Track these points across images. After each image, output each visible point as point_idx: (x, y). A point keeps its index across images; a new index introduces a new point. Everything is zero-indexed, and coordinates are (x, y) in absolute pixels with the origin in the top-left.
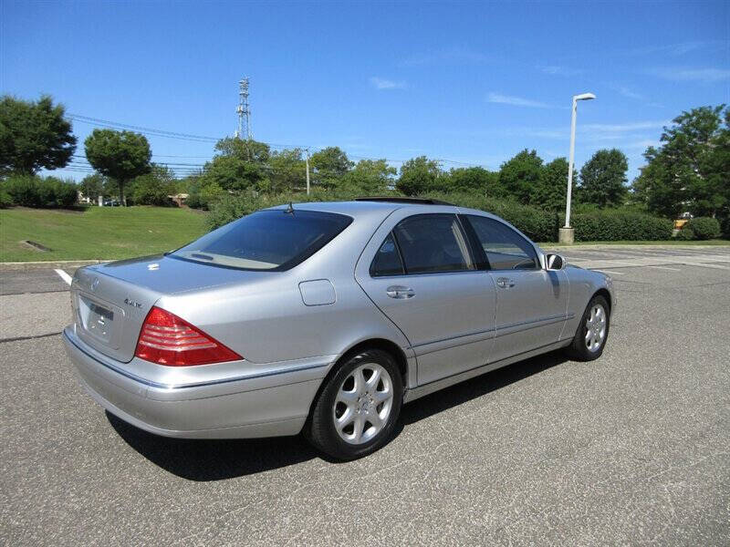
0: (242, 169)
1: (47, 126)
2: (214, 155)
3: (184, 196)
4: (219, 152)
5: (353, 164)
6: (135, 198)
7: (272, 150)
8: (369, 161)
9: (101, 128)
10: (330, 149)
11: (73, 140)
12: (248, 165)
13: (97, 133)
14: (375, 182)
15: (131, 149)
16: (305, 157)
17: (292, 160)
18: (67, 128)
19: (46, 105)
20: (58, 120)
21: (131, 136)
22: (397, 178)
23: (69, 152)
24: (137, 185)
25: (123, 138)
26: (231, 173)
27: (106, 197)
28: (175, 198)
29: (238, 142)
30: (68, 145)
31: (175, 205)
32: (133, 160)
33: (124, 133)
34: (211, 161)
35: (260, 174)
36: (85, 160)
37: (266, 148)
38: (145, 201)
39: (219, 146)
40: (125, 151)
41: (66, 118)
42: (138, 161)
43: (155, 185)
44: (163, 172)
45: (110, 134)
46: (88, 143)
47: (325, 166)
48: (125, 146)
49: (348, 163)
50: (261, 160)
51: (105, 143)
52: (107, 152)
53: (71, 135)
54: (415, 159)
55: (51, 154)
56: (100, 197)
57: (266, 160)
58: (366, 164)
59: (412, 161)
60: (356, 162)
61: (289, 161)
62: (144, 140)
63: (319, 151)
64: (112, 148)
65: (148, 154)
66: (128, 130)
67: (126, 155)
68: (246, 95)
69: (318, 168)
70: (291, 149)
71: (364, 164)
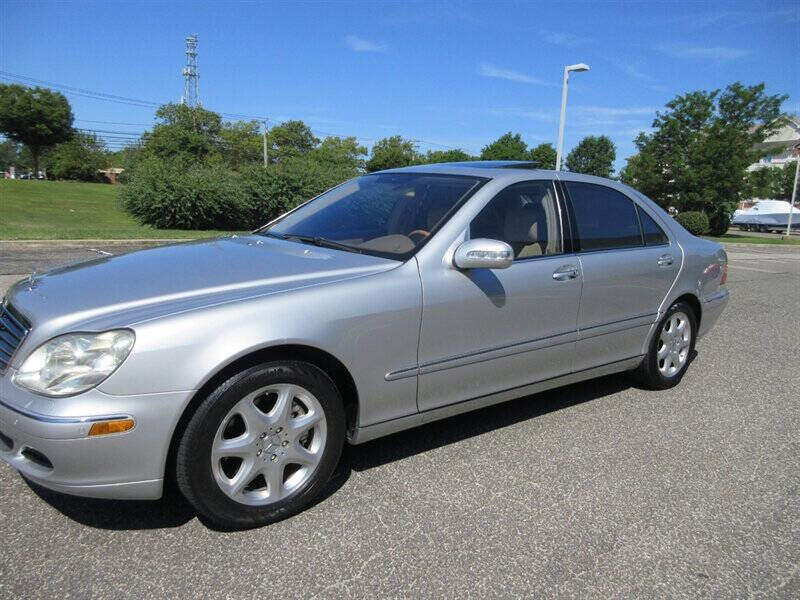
0: (186, 141)
2: (154, 122)
3: (118, 171)
4: (161, 121)
5: (318, 141)
6: (55, 171)
7: (224, 121)
8: (337, 139)
9: (8, 83)
10: (291, 124)
12: (193, 136)
14: (342, 162)
15: (47, 110)
16: (263, 131)
17: (248, 134)
21: (46, 93)
22: (368, 158)
24: (58, 155)
25: (36, 96)
26: (173, 145)
27: (20, 169)
28: (108, 172)
29: (185, 109)
31: (107, 180)
32: (49, 123)
33: (38, 90)
34: (151, 131)
35: (209, 147)
37: (217, 118)
38: (70, 174)
39: (160, 114)
40: (40, 112)
42: (55, 124)
43: (81, 156)
44: (91, 141)
45: (19, 90)
47: (286, 142)
48: (38, 106)
49: (312, 139)
50: (211, 132)
51: (13, 102)
52: (15, 113)
54: (388, 139)
56: (12, 169)
57: (217, 132)
58: (333, 142)
59: (385, 141)
60: (322, 139)
61: (245, 135)
62: (63, 101)
63: (279, 125)
64: (21, 108)
65: (68, 117)
66: (43, 87)
67: (40, 117)
68: (193, 55)
69: (279, 144)
70: (247, 121)
71: (330, 142)
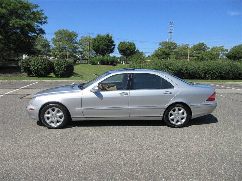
0: (164, 52)
1: (107, 42)
2: (158, 47)
4: (160, 46)
5: (209, 48)
7: (177, 45)
8: (217, 47)
9: (122, 41)
10: (200, 43)
11: (114, 45)
13: (121, 43)
14: (215, 55)
15: (130, 47)
16: (190, 47)
17: (185, 48)
18: (113, 42)
19: (108, 36)
20: (110, 40)
21: (130, 43)
22: (227, 53)
23: (113, 49)
24: (134, 58)
25: (128, 44)
26: (161, 53)
29: (166, 43)
30: (113, 47)
32: (130, 50)
34: (157, 49)
36: (118, 51)
37: (176, 44)
41: (113, 39)
42: (132, 51)
44: (142, 54)
45: (124, 43)
46: (118, 46)
47: (198, 50)
48: (128, 46)
49: (207, 48)
50: (174, 48)
51: (123, 46)
52: (123, 48)
53: (114, 44)
54: (237, 45)
55: (109, 49)
56: (124, 62)
57: (175, 48)
58: (215, 49)
59: (236, 46)
60: (211, 48)
62: (134, 44)
63: (196, 44)
65: (135, 48)
66: (129, 41)
67: (128, 49)
68: (172, 27)
69: (195, 50)
70: (185, 44)
71: (214, 48)
